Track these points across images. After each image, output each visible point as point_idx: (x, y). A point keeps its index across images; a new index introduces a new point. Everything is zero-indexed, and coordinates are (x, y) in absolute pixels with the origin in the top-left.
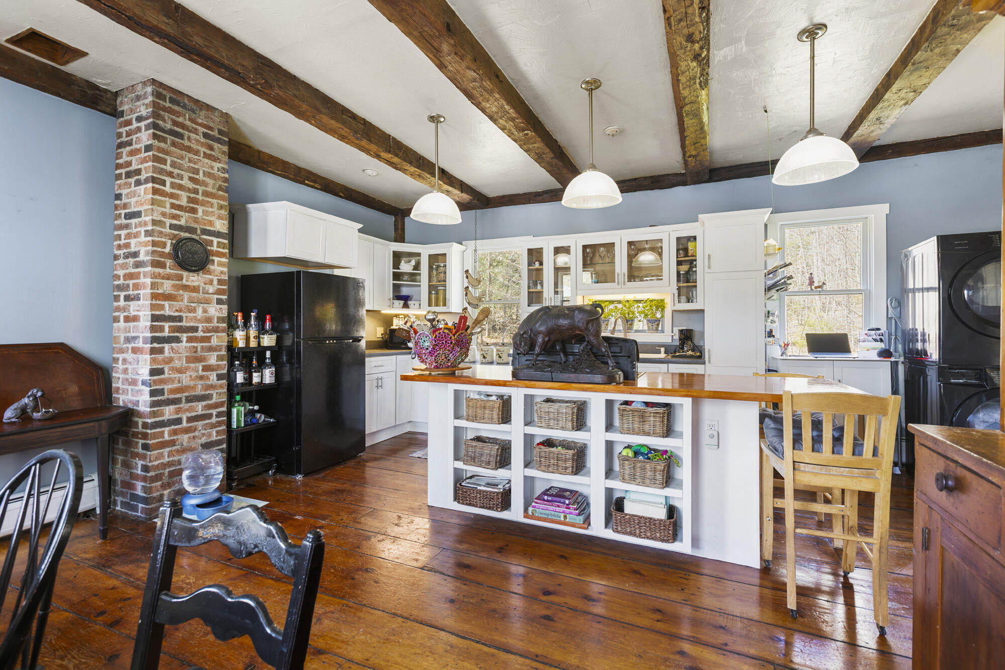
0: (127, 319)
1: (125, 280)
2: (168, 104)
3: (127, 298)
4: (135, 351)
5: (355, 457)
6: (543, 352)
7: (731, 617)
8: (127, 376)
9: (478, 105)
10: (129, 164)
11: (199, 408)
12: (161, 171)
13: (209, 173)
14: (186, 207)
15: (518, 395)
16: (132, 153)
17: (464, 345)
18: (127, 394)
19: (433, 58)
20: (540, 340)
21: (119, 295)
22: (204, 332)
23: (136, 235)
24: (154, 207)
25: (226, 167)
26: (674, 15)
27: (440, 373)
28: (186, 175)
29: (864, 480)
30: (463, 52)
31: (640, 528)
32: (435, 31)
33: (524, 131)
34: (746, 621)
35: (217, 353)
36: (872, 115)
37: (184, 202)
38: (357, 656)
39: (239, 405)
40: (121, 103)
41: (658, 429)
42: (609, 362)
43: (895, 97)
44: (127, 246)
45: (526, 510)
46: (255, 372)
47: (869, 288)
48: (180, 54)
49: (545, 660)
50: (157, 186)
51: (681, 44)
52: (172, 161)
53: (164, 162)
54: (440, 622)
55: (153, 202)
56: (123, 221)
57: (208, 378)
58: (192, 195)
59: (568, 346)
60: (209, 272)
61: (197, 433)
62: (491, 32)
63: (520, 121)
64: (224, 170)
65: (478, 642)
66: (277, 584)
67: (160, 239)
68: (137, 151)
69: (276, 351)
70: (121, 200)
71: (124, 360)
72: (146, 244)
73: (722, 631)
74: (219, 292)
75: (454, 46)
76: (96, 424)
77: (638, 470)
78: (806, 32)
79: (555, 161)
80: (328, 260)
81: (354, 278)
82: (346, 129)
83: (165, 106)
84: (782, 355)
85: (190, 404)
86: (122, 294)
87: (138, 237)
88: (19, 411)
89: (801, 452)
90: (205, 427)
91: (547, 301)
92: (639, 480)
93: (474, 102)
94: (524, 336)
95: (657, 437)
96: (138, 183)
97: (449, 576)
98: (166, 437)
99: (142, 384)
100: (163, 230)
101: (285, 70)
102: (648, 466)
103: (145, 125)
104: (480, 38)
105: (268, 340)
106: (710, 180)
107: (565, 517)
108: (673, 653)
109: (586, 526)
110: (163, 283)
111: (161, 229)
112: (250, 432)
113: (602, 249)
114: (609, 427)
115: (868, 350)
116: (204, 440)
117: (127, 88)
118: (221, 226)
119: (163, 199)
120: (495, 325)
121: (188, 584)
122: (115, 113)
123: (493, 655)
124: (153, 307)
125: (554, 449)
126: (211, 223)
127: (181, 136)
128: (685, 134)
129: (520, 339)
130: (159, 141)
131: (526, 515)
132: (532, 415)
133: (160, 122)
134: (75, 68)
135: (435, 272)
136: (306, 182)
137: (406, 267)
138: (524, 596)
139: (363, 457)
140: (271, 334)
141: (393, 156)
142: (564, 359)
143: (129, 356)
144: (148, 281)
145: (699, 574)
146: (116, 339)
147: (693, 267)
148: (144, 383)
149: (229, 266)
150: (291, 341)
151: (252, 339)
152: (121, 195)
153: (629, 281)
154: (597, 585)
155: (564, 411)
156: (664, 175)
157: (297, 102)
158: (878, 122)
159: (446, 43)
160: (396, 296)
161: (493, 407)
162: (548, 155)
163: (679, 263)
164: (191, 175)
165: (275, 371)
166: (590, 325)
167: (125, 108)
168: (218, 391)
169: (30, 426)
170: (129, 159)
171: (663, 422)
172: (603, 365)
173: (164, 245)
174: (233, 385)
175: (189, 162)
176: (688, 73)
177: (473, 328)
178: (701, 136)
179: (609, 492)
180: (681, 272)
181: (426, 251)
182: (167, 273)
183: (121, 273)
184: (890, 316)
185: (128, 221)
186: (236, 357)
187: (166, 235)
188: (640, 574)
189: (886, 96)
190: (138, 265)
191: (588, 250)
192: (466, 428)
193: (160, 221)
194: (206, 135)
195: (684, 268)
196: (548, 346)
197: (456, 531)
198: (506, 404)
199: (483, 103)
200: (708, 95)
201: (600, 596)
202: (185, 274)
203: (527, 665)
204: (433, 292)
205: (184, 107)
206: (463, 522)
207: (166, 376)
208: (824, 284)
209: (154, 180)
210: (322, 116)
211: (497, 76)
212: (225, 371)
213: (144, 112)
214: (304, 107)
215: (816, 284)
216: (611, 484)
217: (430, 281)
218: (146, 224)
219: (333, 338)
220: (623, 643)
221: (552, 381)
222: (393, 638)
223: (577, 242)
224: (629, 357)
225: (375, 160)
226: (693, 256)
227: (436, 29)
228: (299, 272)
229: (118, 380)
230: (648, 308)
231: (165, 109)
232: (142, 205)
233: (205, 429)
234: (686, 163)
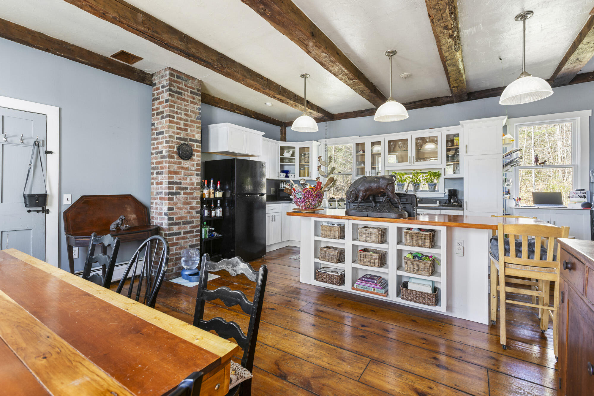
0: (157, 184)
1: (156, 165)
2: (175, 79)
3: (157, 173)
4: (161, 199)
5: (261, 257)
6: (362, 201)
7: (466, 346)
8: (157, 211)
9: (327, 69)
10: (158, 109)
11: (188, 227)
12: (173, 112)
13: (193, 111)
14: (183, 128)
15: (349, 224)
16: (159, 103)
17: (320, 197)
18: (157, 220)
19: (304, 49)
20: (361, 195)
21: (154, 172)
22: (190, 190)
23: (162, 143)
24: (170, 129)
25: (200, 107)
26: (435, 18)
27: (307, 212)
28: (183, 112)
29: (548, 274)
30: (320, 45)
31: (416, 297)
32: (306, 37)
33: (353, 80)
34: (474, 348)
35: (196, 201)
36: (573, 57)
37: (182, 126)
38: (270, 343)
39: (206, 227)
40: (154, 79)
41: (427, 244)
42: (400, 206)
43: (587, 46)
44: (157, 148)
45: (353, 285)
46: (213, 210)
47: (577, 164)
48: (185, 57)
49: (361, 354)
50: (171, 119)
51: (441, 31)
52: (177, 106)
53: (173, 107)
54: (308, 334)
55: (169, 127)
56: (155, 136)
57: (192, 213)
58: (186, 122)
59: (377, 198)
60: (193, 160)
61: (187, 240)
62: (335, 32)
63: (351, 75)
64: (199, 109)
65: (327, 343)
66: (230, 311)
67: (172, 145)
68: (162, 102)
69: (223, 200)
70: (154, 126)
71: (156, 203)
72: (166, 147)
73: (460, 351)
74: (197, 170)
75: (314, 43)
76: (147, 233)
77: (415, 265)
78: (520, 16)
79: (371, 94)
80: (247, 153)
81: (260, 162)
82: (258, 85)
83: (174, 80)
84: (516, 206)
85: (184, 225)
86: (155, 171)
87: (162, 144)
88: (116, 225)
89: (509, 257)
90: (191, 237)
91: (367, 173)
92: (416, 271)
93: (325, 67)
94: (352, 192)
95: (426, 248)
96: (162, 118)
97: (312, 315)
98: (175, 241)
99: (164, 215)
100: (173, 140)
101: (231, 59)
102: (421, 264)
103: (166, 90)
104: (328, 36)
105: (219, 195)
106: (469, 99)
107: (374, 290)
108: (431, 358)
109: (386, 295)
110: (173, 166)
111: (172, 140)
112: (210, 241)
113: (400, 143)
114: (399, 242)
115: (575, 203)
116: (190, 243)
117: (157, 72)
118: (198, 137)
119: (173, 125)
120: (337, 187)
121: (190, 308)
122: (152, 84)
123: (335, 349)
124: (169, 178)
125: (368, 253)
126: (194, 136)
127: (180, 93)
128: (449, 76)
129: (350, 194)
130: (172, 97)
131: (353, 288)
132: (356, 235)
133: (172, 88)
134: (137, 65)
135: (303, 158)
136: (236, 111)
137: (287, 155)
138: (351, 326)
139: (265, 258)
140: (220, 191)
141: (282, 96)
142: (374, 205)
143: (158, 201)
144: (167, 165)
145: (450, 324)
146: (152, 193)
147: (457, 152)
148: (165, 214)
149: (202, 157)
150: (229, 195)
151: (211, 194)
152: (154, 123)
153: (417, 161)
154: (391, 325)
155: (374, 233)
156: (439, 98)
157: (236, 74)
158: (577, 61)
159: (311, 42)
160: (281, 171)
161: (335, 230)
162: (367, 91)
163: (448, 150)
164: (185, 112)
165: (222, 210)
166: (388, 186)
167: (156, 81)
168: (197, 219)
169: (120, 232)
170: (158, 106)
171: (429, 239)
172: (396, 209)
173: (174, 147)
174: (203, 217)
175: (184, 106)
176: (447, 44)
177: (325, 188)
178: (459, 75)
179: (399, 277)
180: (450, 156)
181: (297, 146)
182: (175, 161)
183: (154, 161)
184: (592, 182)
185: (158, 136)
186: (204, 203)
187: (174, 143)
188: (416, 322)
189: (580, 46)
190: (162, 157)
191: (392, 143)
192: (321, 241)
193: (172, 136)
194: (192, 92)
195: (451, 153)
196: (365, 198)
197: (315, 295)
198: (342, 228)
199: (330, 68)
200: (462, 54)
201: (392, 330)
202: (182, 161)
203: (352, 355)
204: (302, 169)
205: (182, 79)
206: (319, 291)
207: (174, 211)
208: (545, 161)
209: (169, 116)
210: (247, 79)
211: (338, 54)
212: (199, 210)
213: (165, 83)
214: (239, 76)
215: (540, 162)
216: (400, 273)
217: (300, 162)
218: (166, 137)
219: (249, 194)
220: (403, 351)
221: (368, 217)
222: (285, 338)
223: (385, 139)
224: (412, 204)
225: (272, 99)
226: (457, 146)
227: (306, 36)
228: (234, 159)
229: (153, 213)
230: (428, 177)
231: (174, 81)
232: (164, 128)
233: (191, 238)
234: (451, 91)
